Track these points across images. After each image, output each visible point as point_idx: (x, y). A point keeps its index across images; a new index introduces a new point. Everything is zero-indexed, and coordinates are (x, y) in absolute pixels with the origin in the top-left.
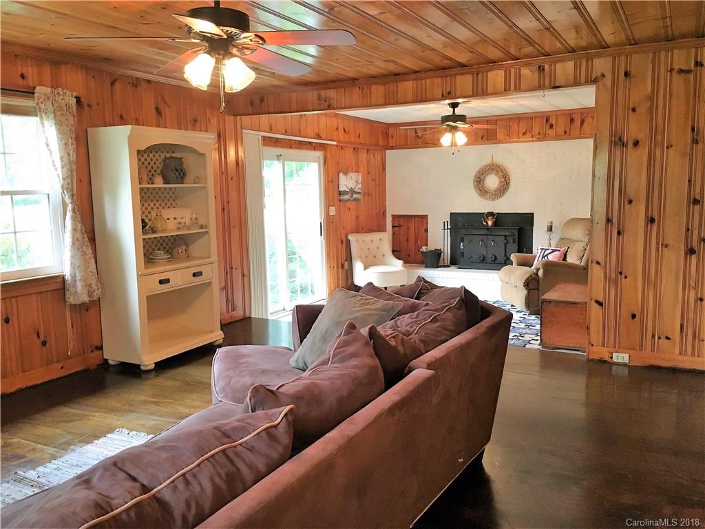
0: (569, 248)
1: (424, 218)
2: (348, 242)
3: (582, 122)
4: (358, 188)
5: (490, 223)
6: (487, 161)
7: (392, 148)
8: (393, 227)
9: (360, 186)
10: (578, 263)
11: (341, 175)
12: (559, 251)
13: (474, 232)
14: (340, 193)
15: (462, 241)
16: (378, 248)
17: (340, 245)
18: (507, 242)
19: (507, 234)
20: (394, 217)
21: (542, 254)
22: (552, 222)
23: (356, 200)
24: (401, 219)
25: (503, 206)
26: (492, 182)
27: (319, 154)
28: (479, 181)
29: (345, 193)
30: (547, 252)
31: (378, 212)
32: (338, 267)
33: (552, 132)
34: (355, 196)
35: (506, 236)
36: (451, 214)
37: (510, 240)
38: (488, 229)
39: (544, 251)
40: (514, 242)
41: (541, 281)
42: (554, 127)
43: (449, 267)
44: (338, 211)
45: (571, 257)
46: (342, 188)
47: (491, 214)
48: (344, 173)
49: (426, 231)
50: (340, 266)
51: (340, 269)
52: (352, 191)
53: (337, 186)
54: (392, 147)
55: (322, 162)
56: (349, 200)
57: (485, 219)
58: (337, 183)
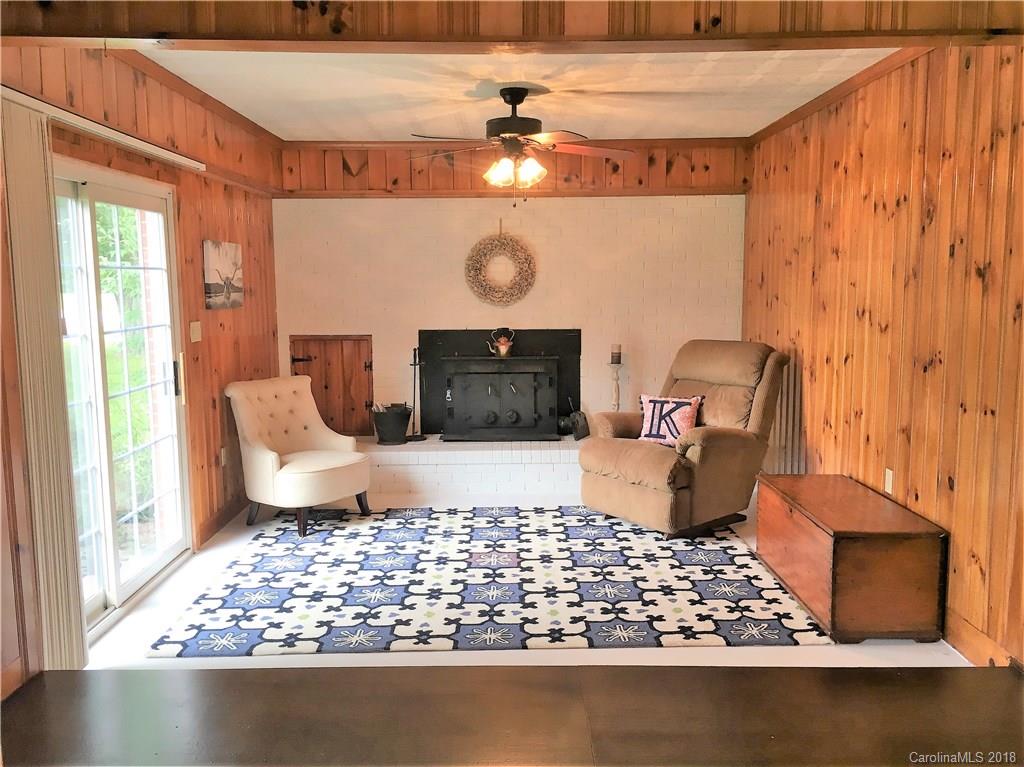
0: (703, 397)
1: (362, 342)
2: (227, 402)
3: (669, 164)
4: (237, 280)
5: (503, 350)
6: (490, 230)
7: (290, 194)
8: (294, 360)
9: (239, 274)
10: (740, 427)
11: (209, 246)
12: (690, 404)
13: (475, 368)
14: (208, 290)
15: (449, 384)
16: (291, 412)
17: (211, 409)
18: (539, 384)
19: (539, 370)
20: (295, 340)
21: (657, 412)
22: (620, 346)
23: (235, 305)
24: (312, 344)
25: (526, 316)
26: (502, 270)
27: (164, 189)
28: (476, 267)
29: (219, 289)
30: (667, 408)
31: (266, 330)
32: (210, 466)
33: (616, 181)
34: (234, 296)
35: (536, 374)
36: (420, 331)
37: (545, 381)
38: (502, 361)
39: (658, 406)
40: (550, 385)
41: (696, 471)
42: (621, 170)
43: (422, 438)
44: (205, 330)
45: (715, 416)
46: (212, 278)
47: (504, 332)
48: (214, 243)
49: (369, 367)
50: (213, 460)
51: (213, 467)
52: (228, 285)
53: (201, 274)
54: (291, 191)
55: (171, 212)
56: (223, 306)
57: (492, 342)
58: (200, 267)
